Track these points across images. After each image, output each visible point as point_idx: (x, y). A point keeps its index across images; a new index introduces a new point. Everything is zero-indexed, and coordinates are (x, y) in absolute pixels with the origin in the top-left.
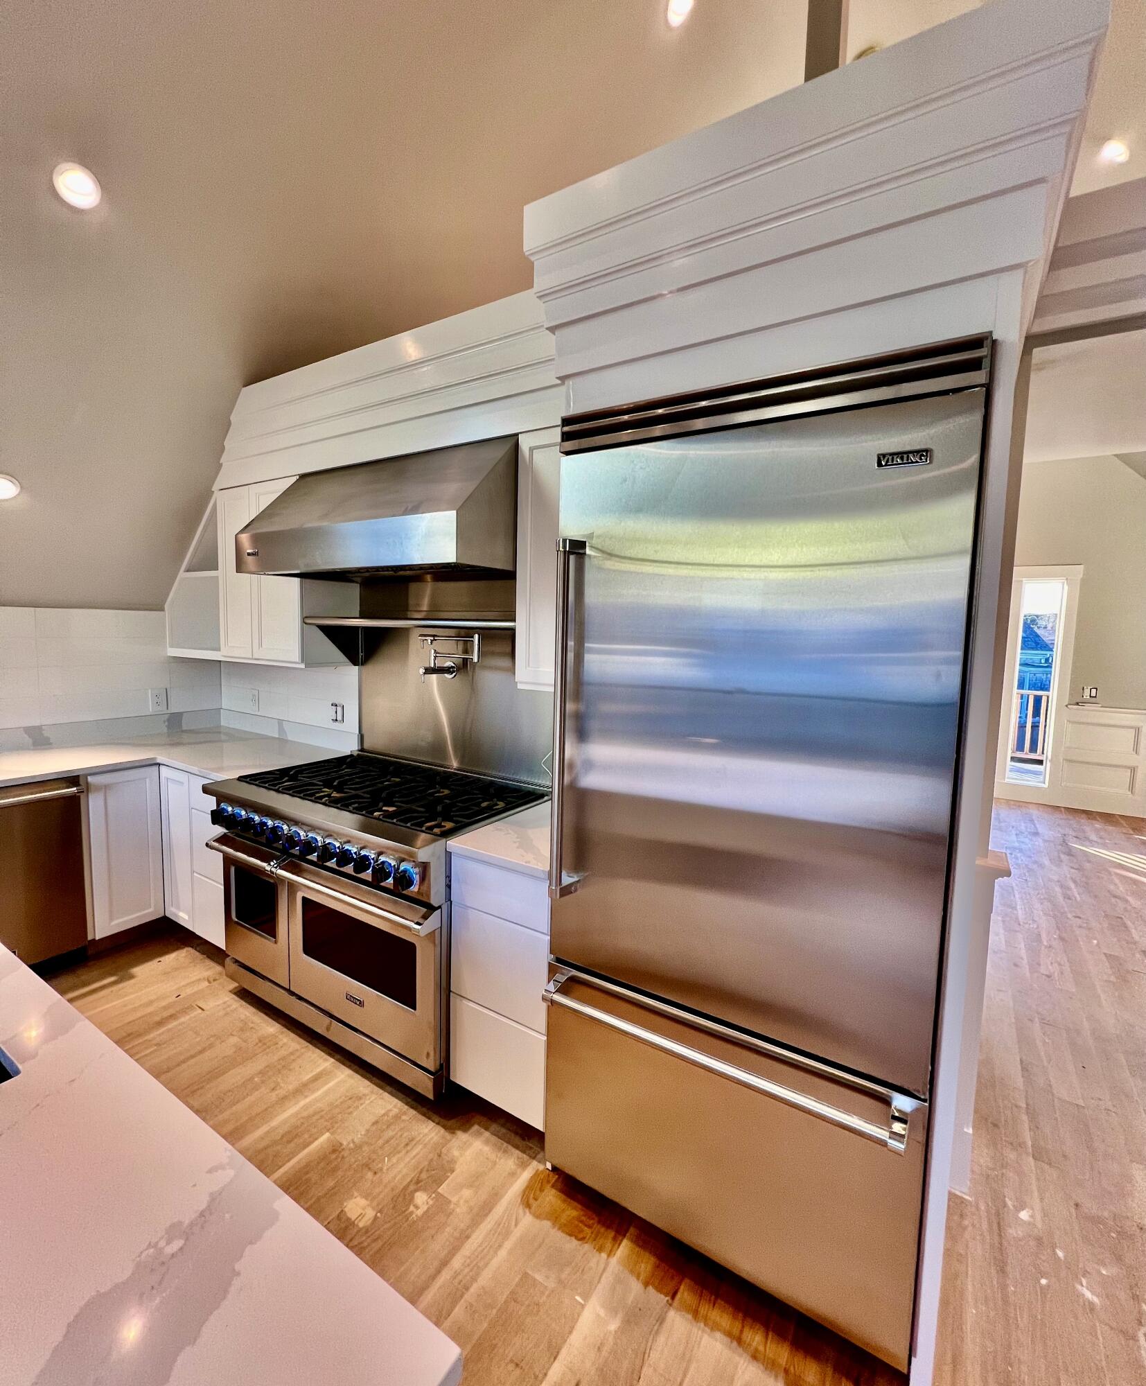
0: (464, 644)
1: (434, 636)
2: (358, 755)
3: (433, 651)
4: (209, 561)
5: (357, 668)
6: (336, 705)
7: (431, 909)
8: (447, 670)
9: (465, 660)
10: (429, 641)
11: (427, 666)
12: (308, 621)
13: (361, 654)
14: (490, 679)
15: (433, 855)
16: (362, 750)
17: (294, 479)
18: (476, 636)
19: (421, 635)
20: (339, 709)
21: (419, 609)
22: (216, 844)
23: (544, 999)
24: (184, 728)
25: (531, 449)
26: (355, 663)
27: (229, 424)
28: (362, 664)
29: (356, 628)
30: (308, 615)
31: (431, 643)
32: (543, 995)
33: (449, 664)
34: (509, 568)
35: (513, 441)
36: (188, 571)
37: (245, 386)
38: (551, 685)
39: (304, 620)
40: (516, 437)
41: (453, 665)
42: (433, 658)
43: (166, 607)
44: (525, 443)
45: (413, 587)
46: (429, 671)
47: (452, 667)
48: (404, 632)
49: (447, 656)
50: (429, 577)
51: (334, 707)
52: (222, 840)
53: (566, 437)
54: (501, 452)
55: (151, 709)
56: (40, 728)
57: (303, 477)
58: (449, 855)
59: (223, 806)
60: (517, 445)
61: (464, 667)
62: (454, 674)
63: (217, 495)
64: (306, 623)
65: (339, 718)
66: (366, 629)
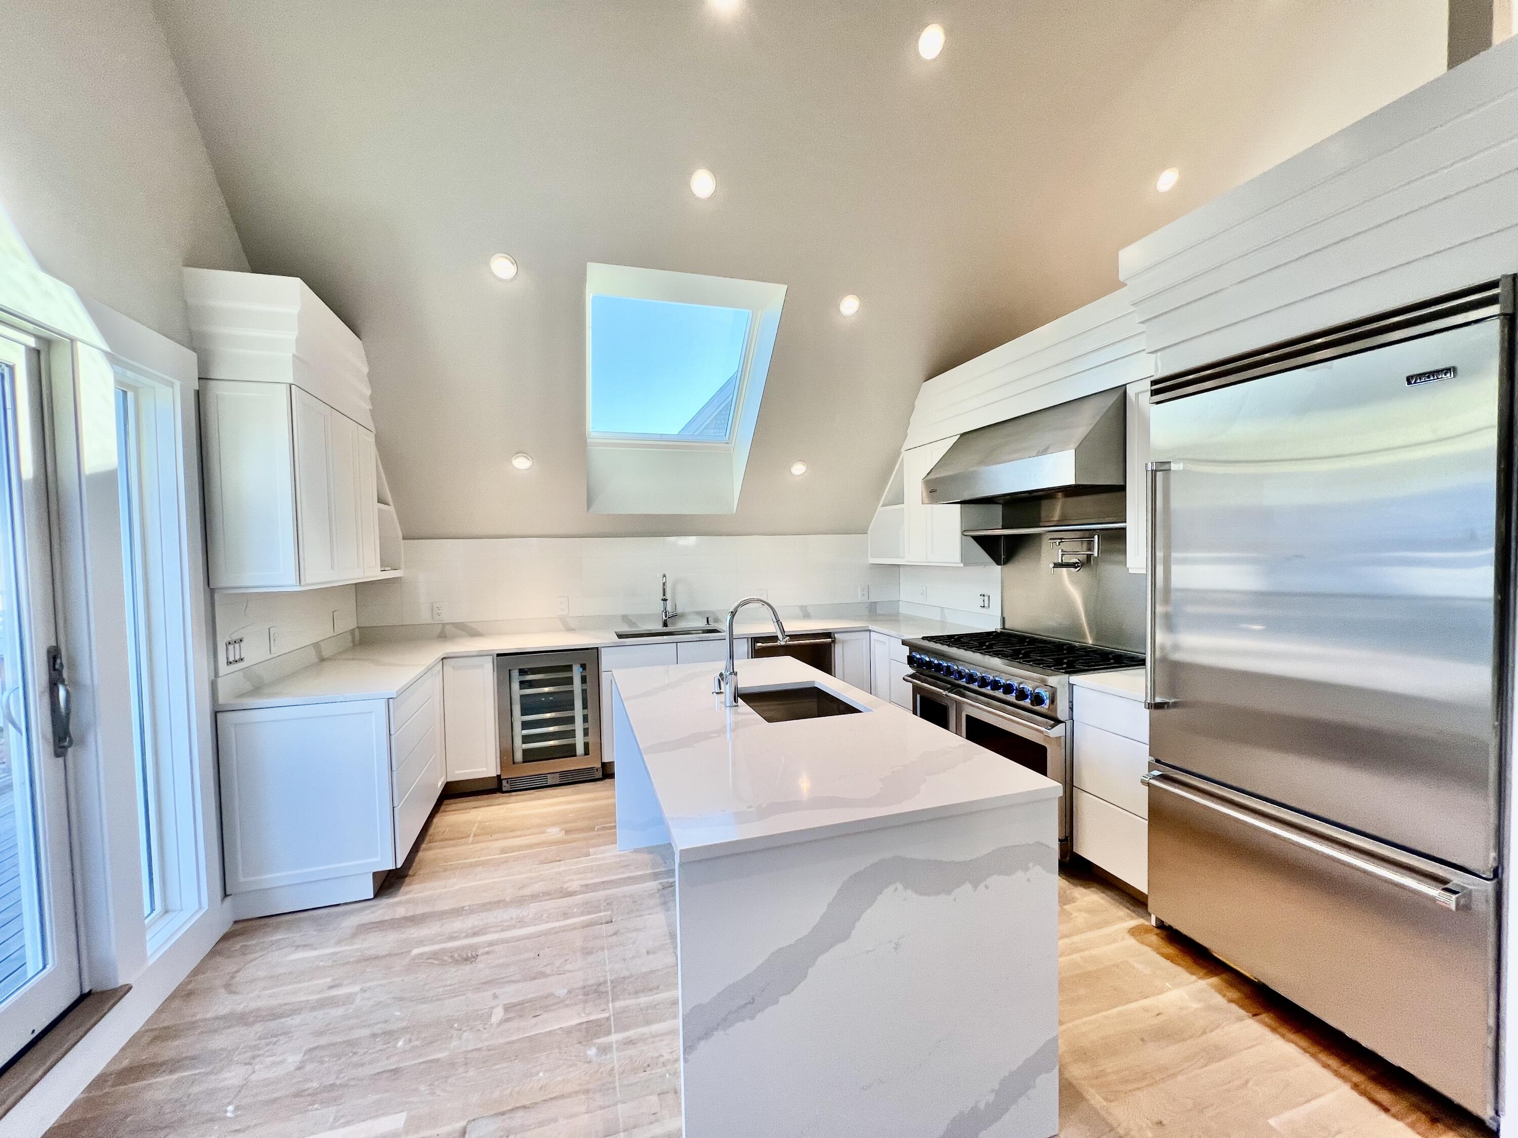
0: (1088, 544)
1: (1061, 539)
2: (1001, 632)
3: (1060, 551)
4: (898, 499)
5: (1000, 566)
6: (984, 596)
7: (1058, 722)
8: (1073, 565)
9: (1089, 557)
10: (1057, 543)
11: (1056, 561)
12: (965, 534)
13: (1003, 557)
14: (1109, 570)
15: (1059, 683)
16: (1004, 628)
17: (958, 437)
18: (1096, 537)
19: (1050, 539)
20: (986, 598)
21: (1051, 519)
22: (909, 679)
23: (1143, 782)
24: (878, 612)
25: (1137, 395)
26: (998, 563)
27: (914, 407)
28: (1004, 564)
29: (999, 537)
30: (966, 529)
31: (1059, 545)
32: (1142, 780)
33: (1074, 560)
34: (1122, 483)
35: (1121, 391)
36: (882, 506)
37: (925, 381)
38: (1143, 568)
39: (963, 533)
40: (1123, 388)
41: (1078, 561)
42: (1060, 556)
43: (869, 531)
44: (1131, 391)
45: (1045, 503)
46: (1057, 565)
47: (1077, 563)
48: (1039, 535)
49: (1075, 553)
50: (1060, 495)
51: (982, 597)
52: (912, 676)
53: (1154, 393)
54: (1114, 398)
55: (860, 599)
56: (806, 606)
57: (963, 435)
58: (1071, 686)
59: (914, 654)
60: (1125, 393)
61: (1087, 562)
62: (1079, 568)
63: (904, 454)
64: (965, 535)
65: (986, 605)
66: (1006, 536)
